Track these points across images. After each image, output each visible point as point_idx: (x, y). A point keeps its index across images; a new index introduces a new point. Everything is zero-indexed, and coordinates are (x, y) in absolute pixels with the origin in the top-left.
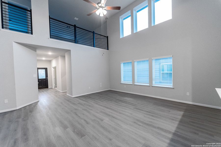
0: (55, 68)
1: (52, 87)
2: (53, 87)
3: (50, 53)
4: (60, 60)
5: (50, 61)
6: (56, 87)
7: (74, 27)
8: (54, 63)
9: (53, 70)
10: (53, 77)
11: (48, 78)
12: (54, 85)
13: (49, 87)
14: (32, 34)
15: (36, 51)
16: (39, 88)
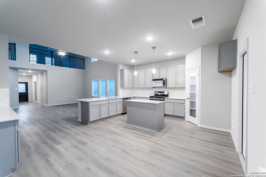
0: (35, 83)
1: (32, 100)
2: (34, 101)
3: (30, 71)
4: (40, 76)
5: (31, 76)
6: (36, 101)
7: (51, 53)
8: (34, 79)
9: (33, 84)
10: (34, 91)
11: (28, 92)
12: (34, 98)
13: (29, 101)
14: (15, 60)
15: (18, 71)
16: (20, 101)
